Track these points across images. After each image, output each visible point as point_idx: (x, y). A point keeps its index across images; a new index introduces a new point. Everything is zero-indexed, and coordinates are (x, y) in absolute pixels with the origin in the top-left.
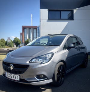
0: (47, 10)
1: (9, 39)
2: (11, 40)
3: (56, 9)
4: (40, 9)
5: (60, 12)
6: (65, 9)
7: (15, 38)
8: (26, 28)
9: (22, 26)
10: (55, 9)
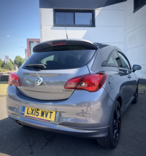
0: (52, 9)
1: (7, 57)
2: (10, 60)
3: (67, 9)
4: (40, 7)
5: (73, 13)
6: (81, 9)
7: (17, 57)
8: (33, 42)
9: (27, 39)
10: (65, 9)
